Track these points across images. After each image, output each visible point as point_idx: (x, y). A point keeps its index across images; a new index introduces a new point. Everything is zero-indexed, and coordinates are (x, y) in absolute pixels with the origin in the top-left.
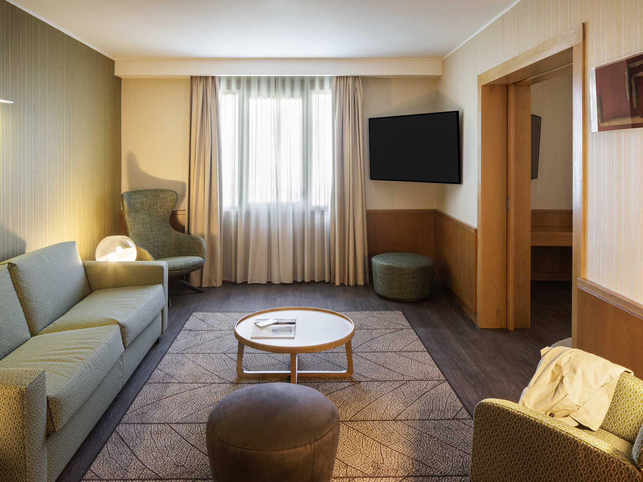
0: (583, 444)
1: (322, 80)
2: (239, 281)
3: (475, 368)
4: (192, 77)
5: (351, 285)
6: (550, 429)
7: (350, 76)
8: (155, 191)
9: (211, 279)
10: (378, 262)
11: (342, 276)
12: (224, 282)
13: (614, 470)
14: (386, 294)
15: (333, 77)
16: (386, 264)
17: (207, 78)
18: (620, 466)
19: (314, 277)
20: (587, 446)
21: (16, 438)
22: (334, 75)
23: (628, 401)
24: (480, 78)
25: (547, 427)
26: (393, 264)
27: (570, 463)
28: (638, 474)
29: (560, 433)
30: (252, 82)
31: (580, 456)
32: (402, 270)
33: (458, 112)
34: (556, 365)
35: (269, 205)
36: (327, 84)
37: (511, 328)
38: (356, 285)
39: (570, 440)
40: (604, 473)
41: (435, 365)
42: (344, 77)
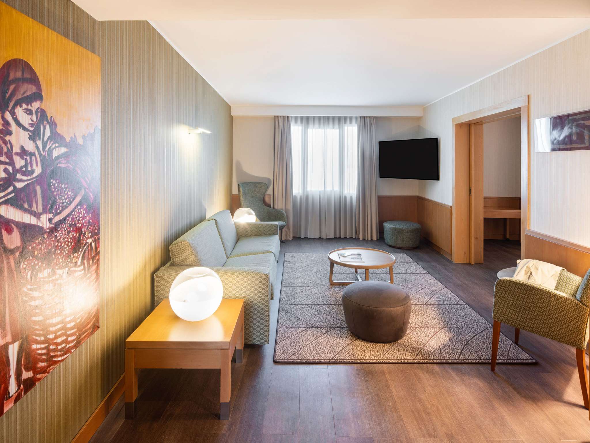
0: (554, 294)
1: (351, 118)
2: (303, 237)
3: (459, 282)
4: (275, 116)
5: (369, 240)
6: (537, 288)
7: (368, 117)
8: (254, 183)
9: (287, 236)
10: (388, 226)
11: (364, 235)
12: (293, 237)
13: (569, 304)
14: (394, 244)
15: (358, 117)
16: (394, 227)
17: (284, 117)
18: (572, 302)
19: (346, 235)
20: (555, 294)
21: (265, 299)
22: (359, 116)
23: (565, 282)
24: (453, 120)
25: (535, 287)
26: (398, 227)
27: (547, 303)
28: (580, 305)
29: (542, 290)
30: (310, 119)
31: (552, 299)
32: (403, 230)
33: (437, 139)
34: (527, 267)
35: (320, 192)
36: (354, 121)
37: (473, 263)
38: (372, 240)
39: (547, 292)
40: (564, 305)
41: (436, 280)
42: (365, 117)
